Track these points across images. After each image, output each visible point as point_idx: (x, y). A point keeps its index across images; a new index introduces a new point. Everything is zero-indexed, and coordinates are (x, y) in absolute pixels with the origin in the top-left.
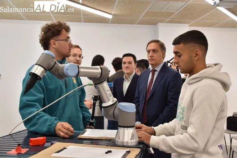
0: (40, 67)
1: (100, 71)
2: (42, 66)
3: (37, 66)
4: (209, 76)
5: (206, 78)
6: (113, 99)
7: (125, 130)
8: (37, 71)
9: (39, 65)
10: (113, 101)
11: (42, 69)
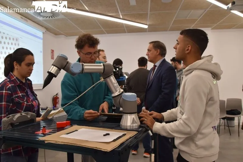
0: (55, 67)
1: (102, 67)
2: (56, 66)
3: (53, 66)
4: (198, 68)
5: (196, 69)
6: (120, 90)
7: (127, 116)
8: (52, 71)
9: (54, 65)
10: (119, 92)
11: (57, 68)
